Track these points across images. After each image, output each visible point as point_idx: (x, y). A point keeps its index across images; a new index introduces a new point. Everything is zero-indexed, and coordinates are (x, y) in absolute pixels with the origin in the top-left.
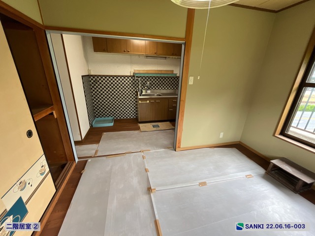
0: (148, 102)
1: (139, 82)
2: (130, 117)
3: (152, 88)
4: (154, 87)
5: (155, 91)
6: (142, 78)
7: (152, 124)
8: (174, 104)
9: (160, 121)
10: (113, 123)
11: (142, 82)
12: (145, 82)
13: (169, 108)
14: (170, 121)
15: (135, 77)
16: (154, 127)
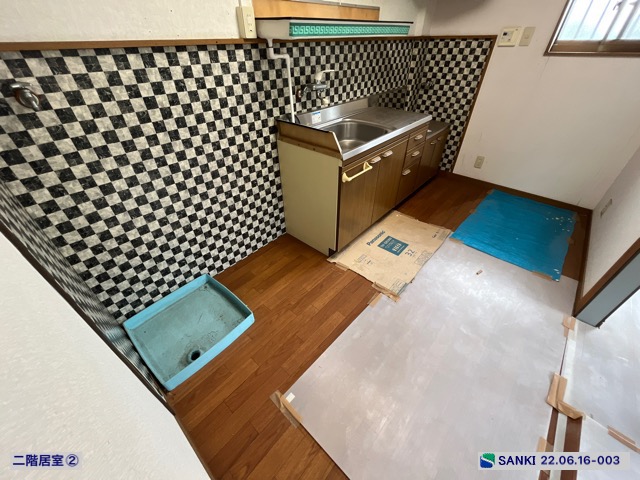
7: (372, 242)
8: (415, 150)
9: (379, 221)
10: (252, 315)
11: (302, 72)
12: (313, 71)
13: (403, 168)
14: (396, 208)
15: (271, 44)
16: (398, 254)
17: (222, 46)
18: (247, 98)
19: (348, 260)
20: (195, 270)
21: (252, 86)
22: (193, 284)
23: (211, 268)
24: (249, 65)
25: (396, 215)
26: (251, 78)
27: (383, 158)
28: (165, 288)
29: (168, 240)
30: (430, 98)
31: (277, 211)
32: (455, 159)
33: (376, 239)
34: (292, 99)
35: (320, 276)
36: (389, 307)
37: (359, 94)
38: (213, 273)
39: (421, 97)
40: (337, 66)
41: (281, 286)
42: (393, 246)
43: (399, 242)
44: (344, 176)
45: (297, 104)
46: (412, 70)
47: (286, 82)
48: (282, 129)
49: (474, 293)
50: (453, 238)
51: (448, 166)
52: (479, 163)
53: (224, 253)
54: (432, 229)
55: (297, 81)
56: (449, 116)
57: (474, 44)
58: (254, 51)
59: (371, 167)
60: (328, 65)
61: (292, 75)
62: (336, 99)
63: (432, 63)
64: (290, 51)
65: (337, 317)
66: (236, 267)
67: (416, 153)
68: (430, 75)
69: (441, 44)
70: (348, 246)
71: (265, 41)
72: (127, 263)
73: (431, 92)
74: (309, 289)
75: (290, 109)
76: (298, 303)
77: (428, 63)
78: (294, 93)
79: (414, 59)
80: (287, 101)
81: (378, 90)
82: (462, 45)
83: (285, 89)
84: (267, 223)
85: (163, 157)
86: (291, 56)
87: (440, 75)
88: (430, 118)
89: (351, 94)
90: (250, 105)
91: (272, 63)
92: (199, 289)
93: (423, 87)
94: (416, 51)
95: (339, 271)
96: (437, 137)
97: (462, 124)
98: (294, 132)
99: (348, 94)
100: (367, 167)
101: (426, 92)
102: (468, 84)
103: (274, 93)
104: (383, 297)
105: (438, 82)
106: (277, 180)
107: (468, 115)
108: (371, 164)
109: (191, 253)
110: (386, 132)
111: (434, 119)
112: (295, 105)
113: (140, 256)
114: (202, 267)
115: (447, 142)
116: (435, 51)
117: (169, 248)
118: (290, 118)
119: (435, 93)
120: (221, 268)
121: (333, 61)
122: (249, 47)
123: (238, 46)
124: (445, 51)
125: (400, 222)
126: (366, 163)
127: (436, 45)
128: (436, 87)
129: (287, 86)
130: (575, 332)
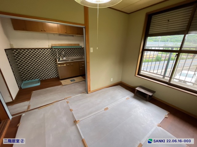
0: (65, 65)
1: (56, 52)
2: (53, 77)
3: (67, 56)
4: (68, 55)
5: (69, 57)
6: (58, 49)
7: (70, 80)
10: (39, 83)
11: (59, 52)
13: (80, 68)
18: (50, 55)
27: (70, 64)
31: (56, 72)
35: (56, 82)
41: (49, 82)
43: (74, 80)
44: (59, 65)
54: (83, 79)
58: (51, 49)
67: (83, 66)
72: (27, 73)
84: (54, 74)
85: (35, 60)
92: (37, 81)
95: (59, 82)
106: (56, 67)
109: (37, 75)
117: (33, 73)
121: (66, 51)
123: (48, 49)
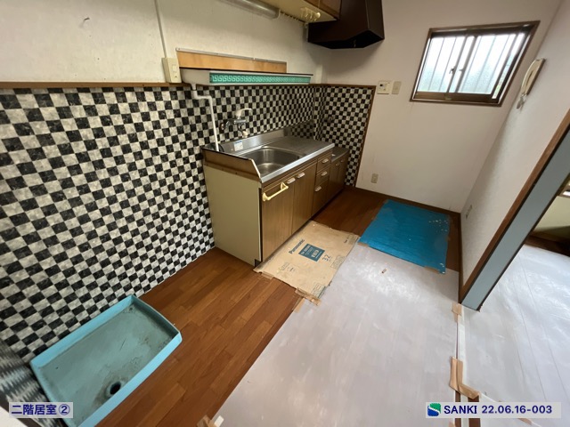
7: (294, 250)
8: (323, 171)
9: (299, 230)
10: (179, 335)
11: (224, 109)
12: (234, 108)
13: (315, 186)
14: (313, 218)
15: (194, 88)
16: (316, 260)
17: (148, 88)
18: (173, 131)
19: (272, 269)
20: (120, 292)
21: (178, 121)
22: (117, 307)
23: (137, 288)
24: (175, 104)
25: (313, 224)
26: (177, 114)
27: (297, 179)
28: (85, 314)
29: (90, 265)
30: (332, 129)
31: (205, 227)
32: (356, 176)
33: (297, 247)
34: (216, 131)
35: (248, 286)
36: (311, 312)
37: (274, 126)
38: (139, 293)
39: (325, 128)
40: (254, 106)
41: (210, 300)
42: (312, 253)
43: (316, 248)
44: (264, 195)
45: (221, 135)
46: (316, 108)
47: (209, 117)
48: (207, 156)
49: (382, 290)
50: (360, 242)
51: (352, 182)
52: (374, 179)
53: (151, 272)
54: (343, 235)
55: (220, 116)
56: (348, 143)
57: (361, 91)
58: (179, 93)
59: (287, 187)
60: (247, 104)
61: (215, 112)
62: (255, 130)
63: (331, 103)
64: (212, 94)
65: (265, 327)
66: (164, 284)
67: (325, 174)
68: (330, 112)
69: (336, 90)
70: (272, 255)
71: (189, 85)
72: (40, 293)
73: (332, 125)
74: (237, 300)
75: (214, 139)
76: (227, 316)
77: (328, 103)
78: (217, 126)
79: (317, 100)
80: (211, 133)
81: (290, 123)
82: (352, 91)
83: (209, 123)
84: (196, 239)
85: (86, 185)
86: (214, 97)
87: (338, 112)
88: (333, 145)
89: (268, 126)
90: (177, 136)
91: (196, 103)
92: (123, 312)
93: (326, 121)
94: (318, 94)
95: (265, 280)
96: (340, 160)
97: (358, 149)
98: (218, 159)
99: (265, 127)
100: (284, 187)
101: (329, 125)
102: (360, 120)
103: (199, 127)
104: (305, 302)
105: (337, 117)
106: (205, 200)
107: (362, 142)
108: (287, 185)
109: (115, 276)
110: (298, 158)
111: (337, 145)
112: (218, 136)
113: (56, 285)
114: (127, 288)
115: (349, 163)
116: (332, 95)
117: (90, 273)
118: (215, 147)
119: (336, 125)
120: (148, 286)
121: (250, 101)
122: (174, 90)
123: (164, 89)
124: (340, 95)
125: (317, 230)
126: (283, 184)
127: (333, 91)
128: (336, 121)
129: (211, 120)
130: (462, 318)
